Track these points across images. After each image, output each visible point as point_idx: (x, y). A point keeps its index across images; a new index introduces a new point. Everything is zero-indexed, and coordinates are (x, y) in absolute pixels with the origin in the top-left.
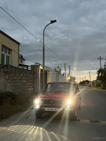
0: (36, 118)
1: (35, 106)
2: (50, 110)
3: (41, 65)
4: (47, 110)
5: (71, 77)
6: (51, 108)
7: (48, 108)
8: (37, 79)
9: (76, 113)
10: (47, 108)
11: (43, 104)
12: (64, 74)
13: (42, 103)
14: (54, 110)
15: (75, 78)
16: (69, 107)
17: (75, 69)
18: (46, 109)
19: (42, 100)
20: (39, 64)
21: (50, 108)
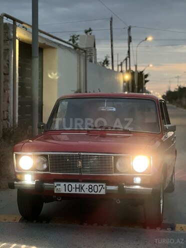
0: (21, 221)
1: (19, 177)
2: (74, 192)
3: (22, 23)
4: (63, 192)
5: (133, 73)
6: (78, 184)
7: (67, 184)
8: (7, 81)
9: (162, 202)
10: (62, 184)
11: (47, 170)
12: (106, 62)
13: (45, 166)
14: (87, 192)
15: (146, 76)
16: (138, 180)
17: (150, 39)
18: (61, 188)
19: (46, 156)
20: (15, 20)
21: (73, 184)
